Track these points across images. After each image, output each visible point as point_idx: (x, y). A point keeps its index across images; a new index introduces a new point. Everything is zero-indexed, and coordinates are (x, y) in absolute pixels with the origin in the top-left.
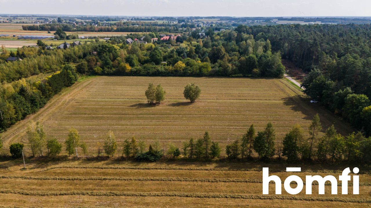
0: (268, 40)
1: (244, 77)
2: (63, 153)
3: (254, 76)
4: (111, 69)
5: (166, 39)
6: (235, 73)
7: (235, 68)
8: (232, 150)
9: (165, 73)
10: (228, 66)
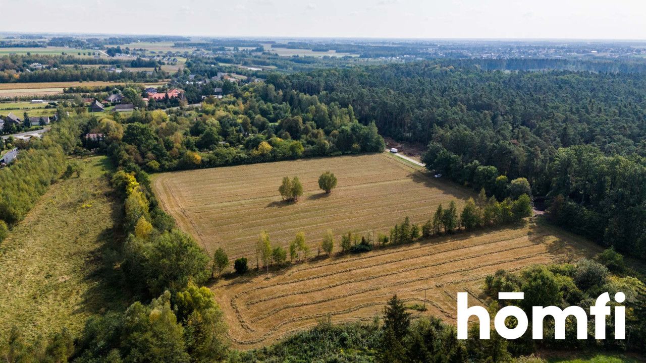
0: (350, 106)
1: (344, 154)
2: (288, 259)
3: (355, 153)
4: (171, 161)
5: (159, 98)
6: (334, 151)
7: (332, 145)
8: (426, 229)
9: (248, 159)
10: (325, 143)
